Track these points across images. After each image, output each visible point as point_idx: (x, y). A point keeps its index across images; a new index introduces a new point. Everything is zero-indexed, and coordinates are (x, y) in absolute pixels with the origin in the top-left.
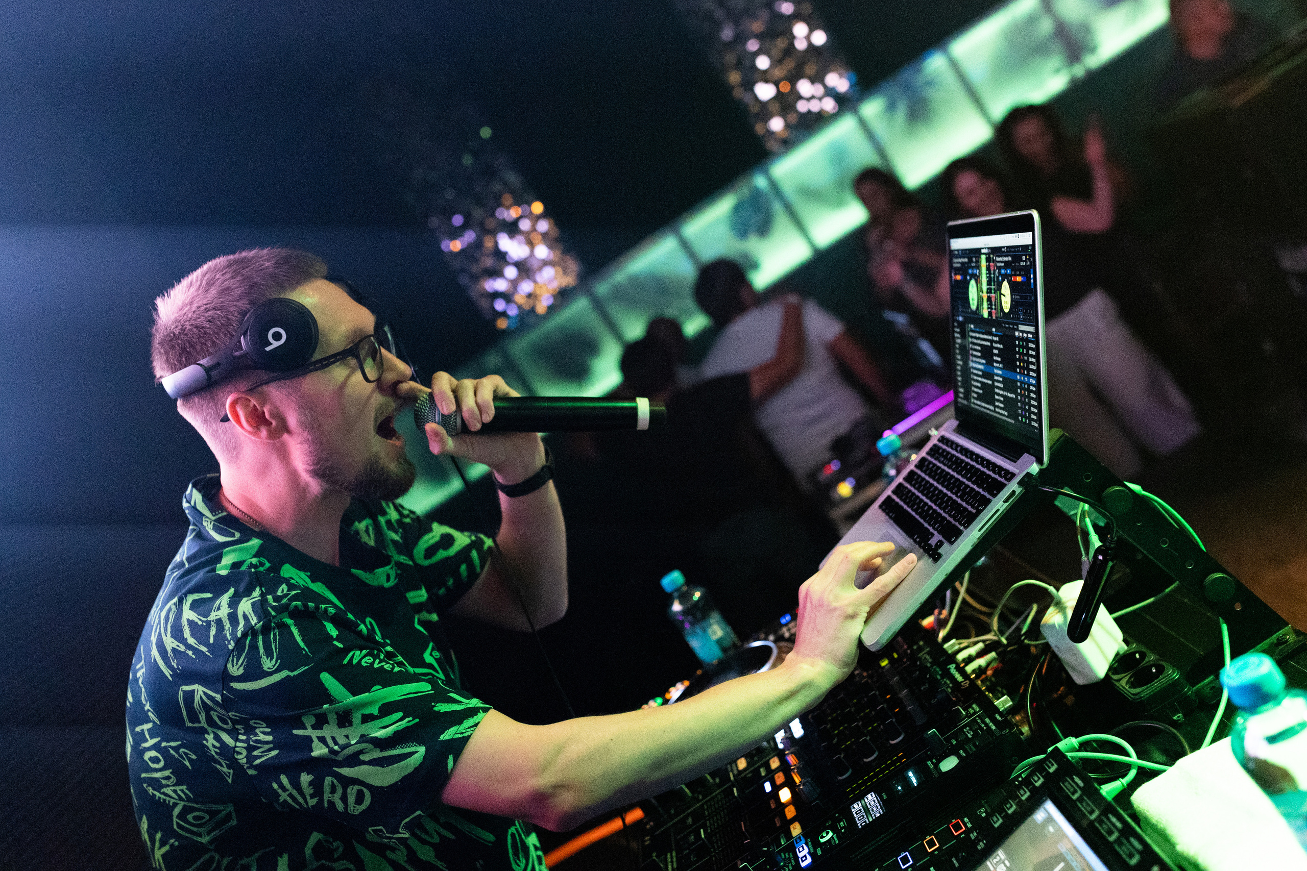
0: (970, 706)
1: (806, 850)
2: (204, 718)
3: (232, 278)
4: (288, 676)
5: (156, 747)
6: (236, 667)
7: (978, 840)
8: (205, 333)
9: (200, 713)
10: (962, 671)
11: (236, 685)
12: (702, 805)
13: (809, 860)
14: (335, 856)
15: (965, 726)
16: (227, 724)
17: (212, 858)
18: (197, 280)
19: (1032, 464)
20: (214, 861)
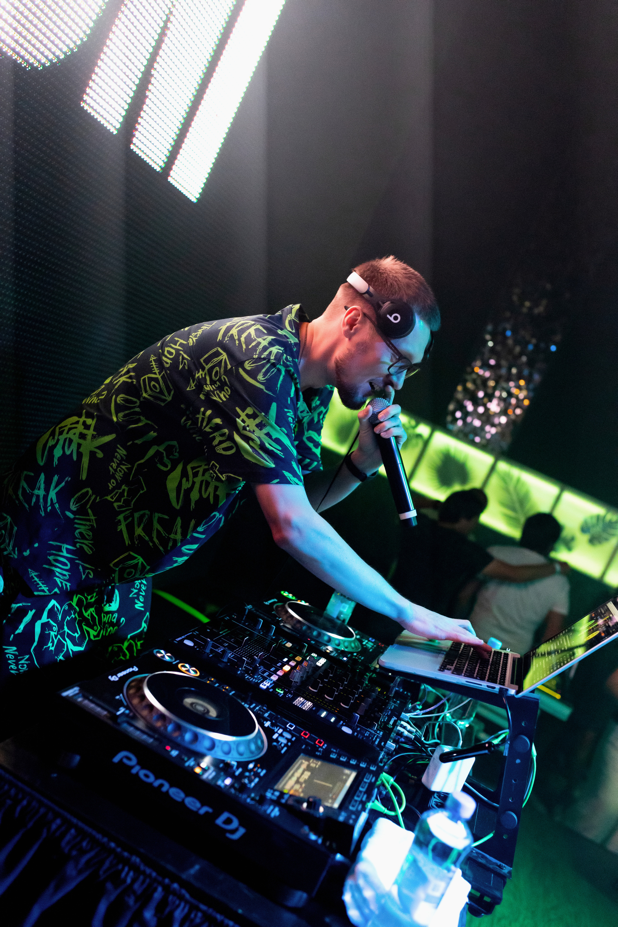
0: (380, 731)
1: (268, 685)
2: (211, 366)
3: (416, 287)
4: (262, 389)
5: (177, 351)
6: (248, 365)
7: (320, 751)
8: (385, 284)
9: (212, 362)
10: (395, 724)
11: (241, 370)
12: (258, 635)
13: (265, 687)
14: (170, 457)
15: (369, 731)
16: (216, 377)
17: (136, 402)
18: (408, 271)
19: (513, 689)
20: (135, 404)
